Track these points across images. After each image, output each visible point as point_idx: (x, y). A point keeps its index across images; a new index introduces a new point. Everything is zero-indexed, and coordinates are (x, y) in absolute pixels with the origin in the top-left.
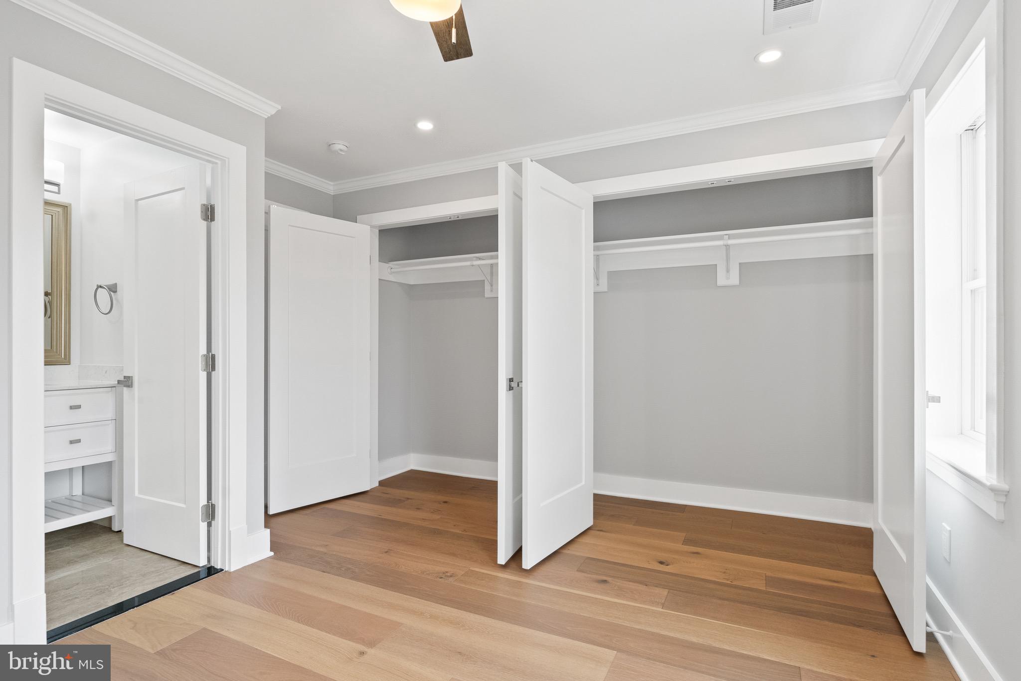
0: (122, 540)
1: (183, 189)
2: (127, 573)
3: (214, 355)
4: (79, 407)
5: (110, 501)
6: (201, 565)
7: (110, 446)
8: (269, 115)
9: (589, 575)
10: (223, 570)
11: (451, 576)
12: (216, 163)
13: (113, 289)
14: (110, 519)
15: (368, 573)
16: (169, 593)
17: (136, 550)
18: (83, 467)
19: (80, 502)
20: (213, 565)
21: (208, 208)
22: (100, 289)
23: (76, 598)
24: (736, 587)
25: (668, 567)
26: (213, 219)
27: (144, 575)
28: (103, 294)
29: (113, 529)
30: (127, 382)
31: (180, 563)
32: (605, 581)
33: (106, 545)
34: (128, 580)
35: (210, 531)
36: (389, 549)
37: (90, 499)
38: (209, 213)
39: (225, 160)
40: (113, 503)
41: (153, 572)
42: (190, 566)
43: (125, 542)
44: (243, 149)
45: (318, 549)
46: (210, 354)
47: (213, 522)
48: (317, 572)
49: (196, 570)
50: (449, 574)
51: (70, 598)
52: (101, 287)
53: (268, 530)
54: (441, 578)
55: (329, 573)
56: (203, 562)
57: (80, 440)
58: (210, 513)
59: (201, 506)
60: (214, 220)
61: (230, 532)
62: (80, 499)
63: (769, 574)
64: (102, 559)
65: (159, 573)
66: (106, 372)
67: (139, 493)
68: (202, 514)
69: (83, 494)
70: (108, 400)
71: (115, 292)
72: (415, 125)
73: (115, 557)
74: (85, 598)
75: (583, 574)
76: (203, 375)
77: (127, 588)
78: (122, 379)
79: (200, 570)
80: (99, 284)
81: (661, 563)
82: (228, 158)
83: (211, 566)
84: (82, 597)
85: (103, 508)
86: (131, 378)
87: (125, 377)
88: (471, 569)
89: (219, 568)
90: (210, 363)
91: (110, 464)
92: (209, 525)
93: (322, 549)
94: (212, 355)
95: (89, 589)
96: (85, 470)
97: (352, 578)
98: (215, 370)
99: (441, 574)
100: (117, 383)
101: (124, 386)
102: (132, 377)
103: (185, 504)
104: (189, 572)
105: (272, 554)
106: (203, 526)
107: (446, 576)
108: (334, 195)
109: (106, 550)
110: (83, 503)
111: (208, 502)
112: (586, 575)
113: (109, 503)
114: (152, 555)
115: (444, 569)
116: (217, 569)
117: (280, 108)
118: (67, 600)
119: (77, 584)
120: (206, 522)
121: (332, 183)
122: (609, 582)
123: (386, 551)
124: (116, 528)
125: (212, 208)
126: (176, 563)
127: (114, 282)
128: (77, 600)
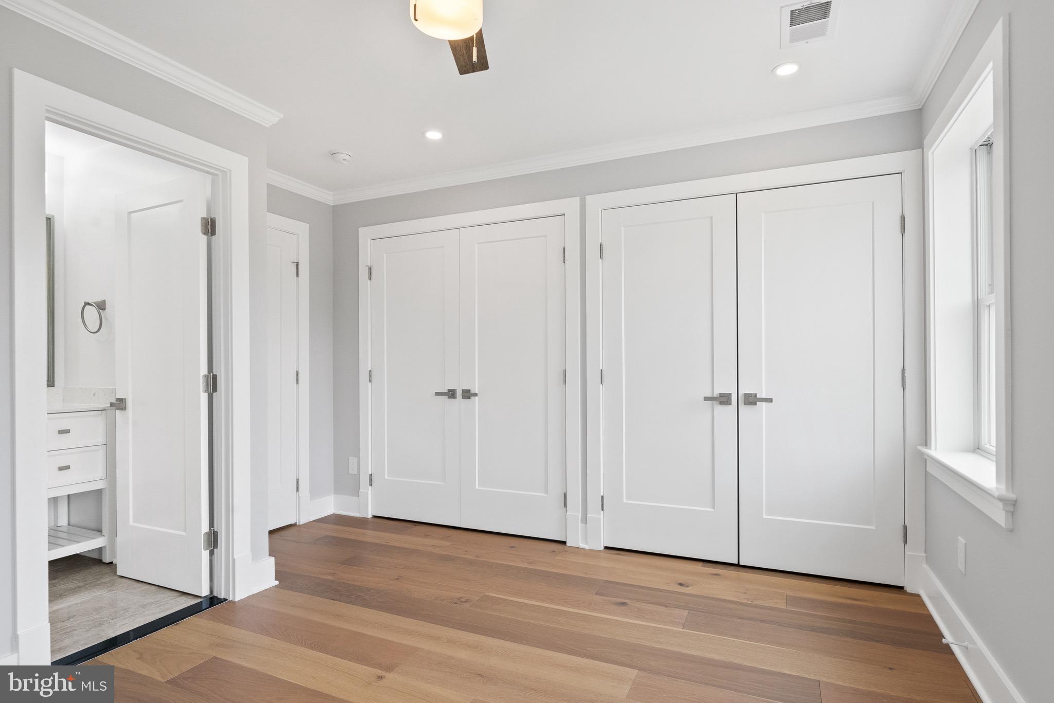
0: (115, 572)
1: (181, 201)
2: (124, 605)
3: (216, 375)
4: (68, 431)
5: (101, 531)
6: (203, 595)
7: (100, 472)
8: (271, 124)
9: (608, 598)
10: (227, 600)
11: (466, 602)
12: (217, 175)
13: (101, 306)
14: (100, 550)
15: (380, 600)
16: (174, 623)
17: (131, 582)
18: (68, 495)
19: (66, 533)
20: (215, 595)
21: (209, 222)
22: (87, 306)
23: (74, 630)
24: (756, 606)
25: (688, 588)
26: (213, 233)
27: (144, 606)
28: (91, 312)
29: (104, 561)
30: (120, 404)
31: (180, 594)
32: (624, 604)
33: (98, 577)
34: (127, 612)
35: (212, 560)
36: (400, 576)
37: (77, 530)
38: (209, 227)
39: (226, 172)
40: (104, 534)
41: (152, 603)
42: (190, 597)
43: (119, 573)
44: (245, 160)
45: (325, 577)
46: (211, 374)
47: (215, 550)
48: (326, 600)
49: (199, 600)
50: (463, 600)
51: (68, 631)
52: (89, 304)
53: (273, 559)
54: (456, 603)
55: (338, 601)
56: (205, 592)
57: (69, 466)
58: (213, 540)
59: (203, 534)
60: (215, 234)
61: (234, 560)
62: (65, 529)
63: (790, 593)
64: (96, 591)
65: (158, 605)
66: (94, 395)
67: (134, 522)
68: (204, 542)
69: (69, 525)
70: (98, 424)
71: (104, 309)
72: (423, 134)
73: (109, 589)
74: (84, 630)
75: (602, 597)
76: (204, 397)
77: (127, 620)
78: (114, 401)
79: (202, 600)
80: (87, 301)
81: (681, 585)
82: (230, 170)
83: (214, 597)
84: (81, 628)
85: (94, 538)
86: (124, 401)
87: (118, 399)
88: (486, 594)
89: (222, 597)
90: (212, 384)
91: (99, 492)
92: (212, 553)
93: (329, 578)
94: (213, 375)
95: (86, 621)
96: (72, 499)
97: (363, 606)
98: (216, 391)
99: (456, 600)
100: (109, 406)
101: (118, 409)
102: (125, 399)
103: (185, 531)
104: (190, 602)
105: (277, 583)
106: (205, 554)
107: (461, 602)
108: (333, 206)
109: (99, 582)
110: (69, 533)
111: (210, 529)
112: (605, 598)
113: (98, 533)
114: (148, 587)
115: (458, 595)
116: (220, 599)
117: (282, 117)
118: (65, 633)
119: (74, 616)
120: (208, 551)
121: (332, 193)
122: (628, 605)
123: (397, 578)
124: (107, 559)
125: (213, 222)
126: (176, 594)
127: (103, 299)
128: (76, 632)
